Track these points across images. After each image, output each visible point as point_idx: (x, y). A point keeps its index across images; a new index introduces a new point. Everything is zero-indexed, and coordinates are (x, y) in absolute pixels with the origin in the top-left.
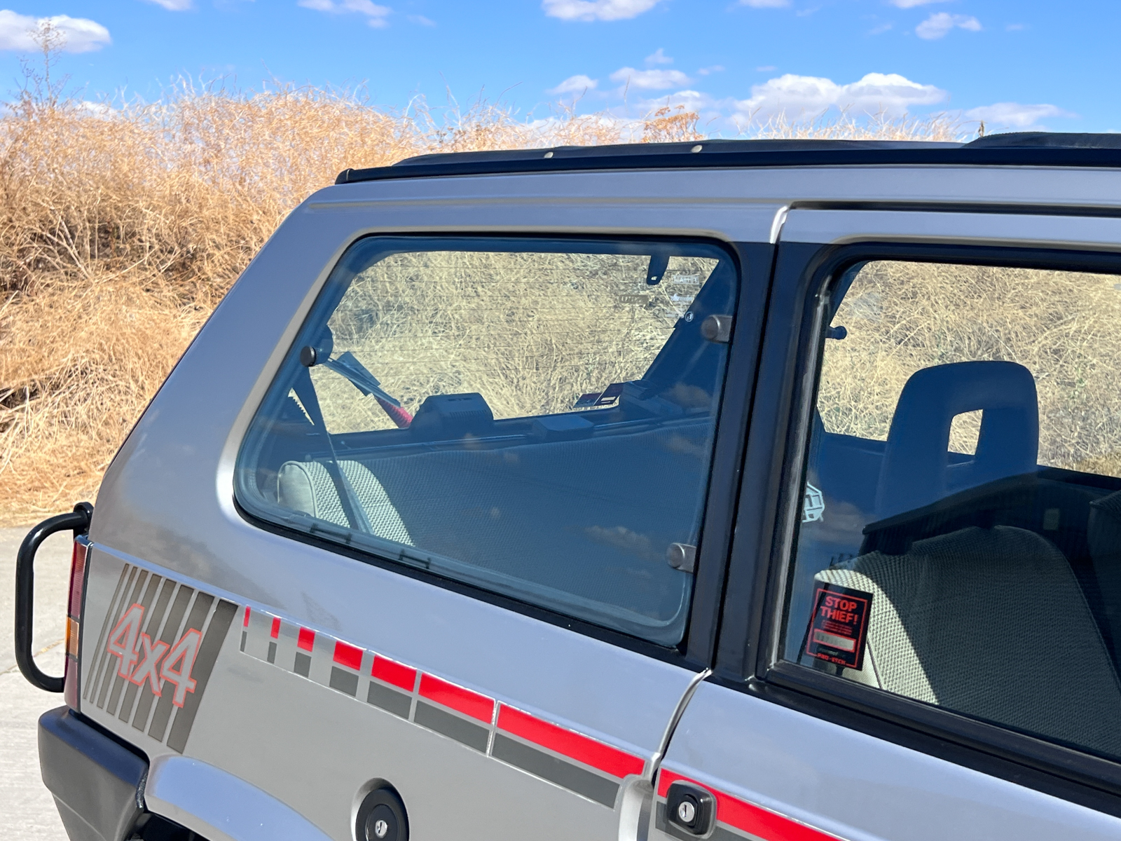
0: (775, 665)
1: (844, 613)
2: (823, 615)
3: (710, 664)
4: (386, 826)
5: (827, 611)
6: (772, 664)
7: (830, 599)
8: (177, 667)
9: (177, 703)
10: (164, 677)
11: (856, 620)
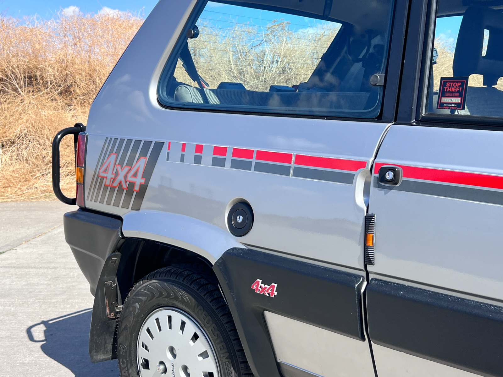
0: (424, 115)
1: (456, 88)
2: (445, 91)
3: (394, 120)
4: (242, 218)
5: (447, 89)
6: (423, 114)
7: (448, 84)
8: (135, 175)
9: (135, 191)
10: (128, 181)
11: (461, 89)
